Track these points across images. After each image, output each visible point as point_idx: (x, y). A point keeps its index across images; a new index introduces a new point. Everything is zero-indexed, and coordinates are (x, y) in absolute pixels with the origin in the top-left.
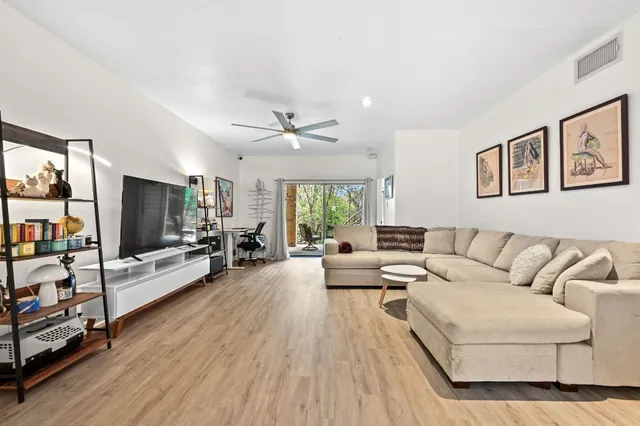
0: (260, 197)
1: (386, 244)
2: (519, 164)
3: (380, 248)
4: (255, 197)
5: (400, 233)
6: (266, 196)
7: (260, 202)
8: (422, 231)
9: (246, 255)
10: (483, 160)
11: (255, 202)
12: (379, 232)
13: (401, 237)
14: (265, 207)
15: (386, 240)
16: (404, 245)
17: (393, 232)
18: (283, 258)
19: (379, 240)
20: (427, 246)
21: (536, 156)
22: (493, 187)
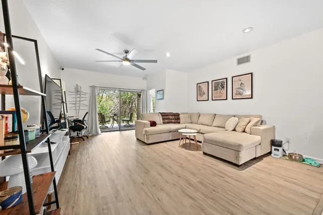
0: (79, 96)
1: (166, 121)
2: (216, 89)
3: (164, 123)
4: (74, 96)
5: (171, 115)
6: (82, 96)
7: (78, 99)
8: (178, 115)
9: (74, 134)
10: (200, 87)
11: (74, 99)
12: (162, 116)
13: (171, 117)
14: (82, 102)
15: (166, 119)
16: (173, 121)
17: (168, 115)
18: (97, 134)
19: (163, 119)
20: (181, 121)
21: (223, 87)
22: (205, 97)
